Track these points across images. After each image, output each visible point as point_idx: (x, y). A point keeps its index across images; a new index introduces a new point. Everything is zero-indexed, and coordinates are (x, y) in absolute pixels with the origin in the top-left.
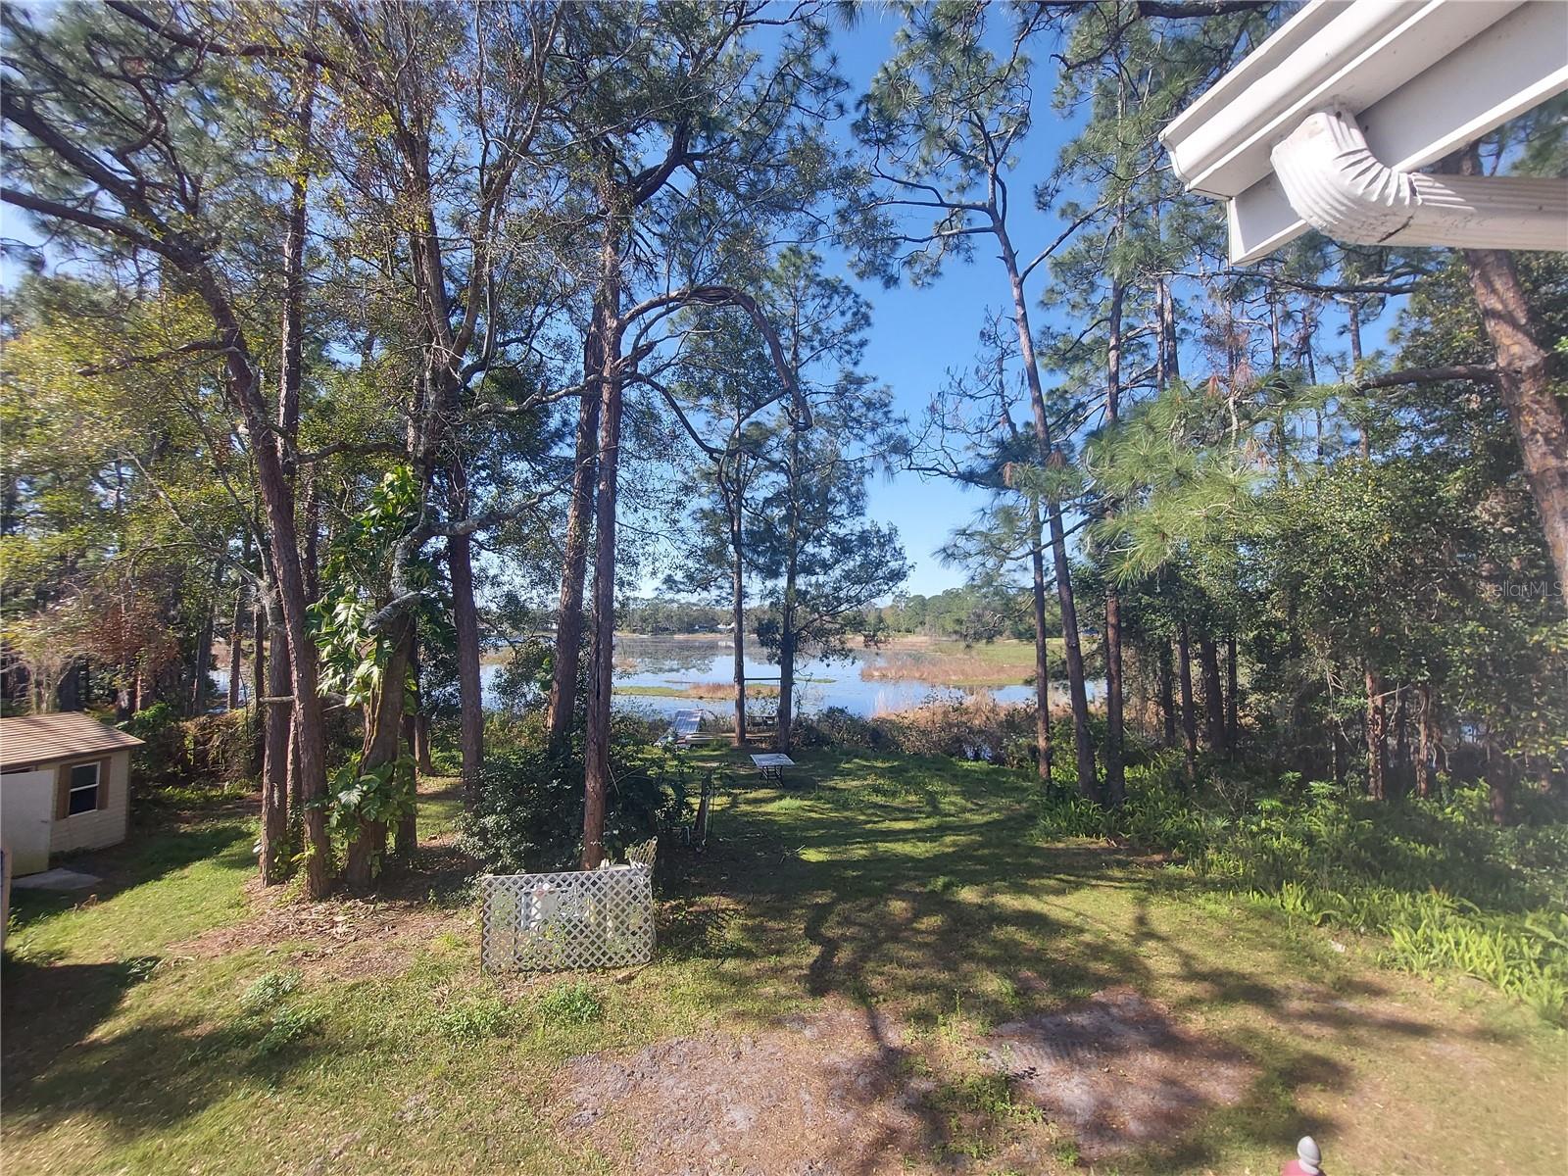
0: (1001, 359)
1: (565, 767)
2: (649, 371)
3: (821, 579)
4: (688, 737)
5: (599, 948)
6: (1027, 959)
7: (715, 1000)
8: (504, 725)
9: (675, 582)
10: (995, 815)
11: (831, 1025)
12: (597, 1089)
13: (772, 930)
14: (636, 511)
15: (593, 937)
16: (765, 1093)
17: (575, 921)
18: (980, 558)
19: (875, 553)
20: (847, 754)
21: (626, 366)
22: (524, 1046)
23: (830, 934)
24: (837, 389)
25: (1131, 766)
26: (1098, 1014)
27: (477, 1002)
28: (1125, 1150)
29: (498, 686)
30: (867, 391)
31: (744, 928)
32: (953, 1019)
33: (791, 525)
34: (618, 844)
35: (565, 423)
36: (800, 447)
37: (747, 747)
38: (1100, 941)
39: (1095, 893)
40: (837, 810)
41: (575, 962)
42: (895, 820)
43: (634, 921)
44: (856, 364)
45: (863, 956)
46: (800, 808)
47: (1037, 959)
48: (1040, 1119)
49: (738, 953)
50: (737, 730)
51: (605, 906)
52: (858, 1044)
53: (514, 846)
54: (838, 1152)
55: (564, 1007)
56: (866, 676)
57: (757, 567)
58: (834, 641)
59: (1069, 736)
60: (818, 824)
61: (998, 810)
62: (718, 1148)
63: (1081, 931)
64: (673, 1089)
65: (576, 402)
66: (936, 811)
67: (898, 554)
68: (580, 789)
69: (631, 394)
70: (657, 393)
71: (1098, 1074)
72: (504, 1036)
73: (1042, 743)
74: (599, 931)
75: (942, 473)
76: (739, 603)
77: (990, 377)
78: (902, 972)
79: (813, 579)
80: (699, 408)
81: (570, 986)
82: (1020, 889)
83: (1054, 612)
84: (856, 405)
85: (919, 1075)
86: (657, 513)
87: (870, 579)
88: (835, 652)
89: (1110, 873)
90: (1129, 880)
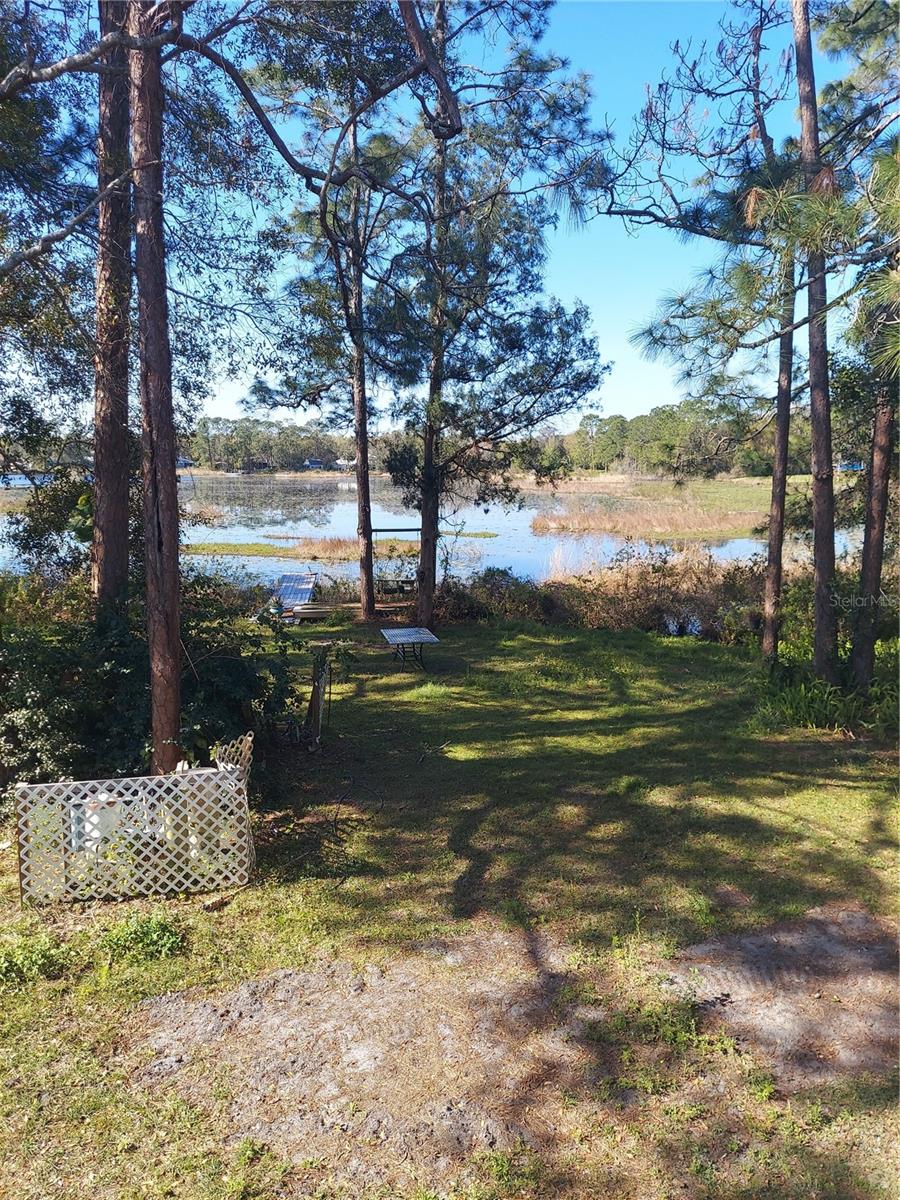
0: (757, 30)
1: (122, 644)
2: (204, 33)
3: (478, 387)
4: (297, 609)
5: (180, 869)
6: (727, 872)
7: (332, 926)
8: (34, 594)
9: (268, 391)
10: (701, 702)
11: (478, 950)
12: (182, 1034)
13: (407, 842)
14: (198, 271)
15: (171, 857)
16: (395, 1028)
17: (145, 839)
18: (699, 343)
19: (553, 348)
20: (511, 628)
21: (165, 19)
22: (85, 988)
23: (480, 845)
24: (507, 81)
25: (885, 639)
26: (812, 932)
27: (18, 940)
28: (831, 1080)
29: (15, 537)
30: (553, 84)
31: (371, 841)
32: (632, 941)
33: (434, 304)
34: (201, 743)
35: (80, 128)
36: (450, 179)
37: (378, 619)
38: (823, 850)
39: (822, 794)
40: (494, 698)
41: (148, 888)
42: (569, 709)
43: (226, 837)
44: (537, 37)
45: (521, 871)
46: (447, 696)
47: (741, 872)
48: (731, 1051)
49: (362, 869)
50: (364, 598)
51: (185, 819)
52: (512, 971)
53: (55, 748)
54: (482, 1091)
55: (137, 940)
56: (539, 529)
57: (386, 368)
58: (496, 479)
59: (806, 601)
60: (468, 715)
61: (705, 696)
62: (335, 1091)
63: (799, 838)
64: (278, 1028)
65: (90, 85)
66: (623, 697)
67: (588, 348)
68: (146, 674)
69: (178, 74)
70: (220, 72)
71: (807, 1001)
72: (56, 978)
73: (769, 609)
74: (179, 849)
75: (657, 219)
76: (362, 423)
77: (740, 61)
78: (570, 888)
79: (467, 387)
80: (289, 108)
81: (143, 916)
82: (726, 790)
83: (802, 432)
84: (535, 108)
85: (587, 1003)
86: (231, 276)
87: (546, 387)
88: (496, 493)
89: (843, 770)
90: (866, 778)
